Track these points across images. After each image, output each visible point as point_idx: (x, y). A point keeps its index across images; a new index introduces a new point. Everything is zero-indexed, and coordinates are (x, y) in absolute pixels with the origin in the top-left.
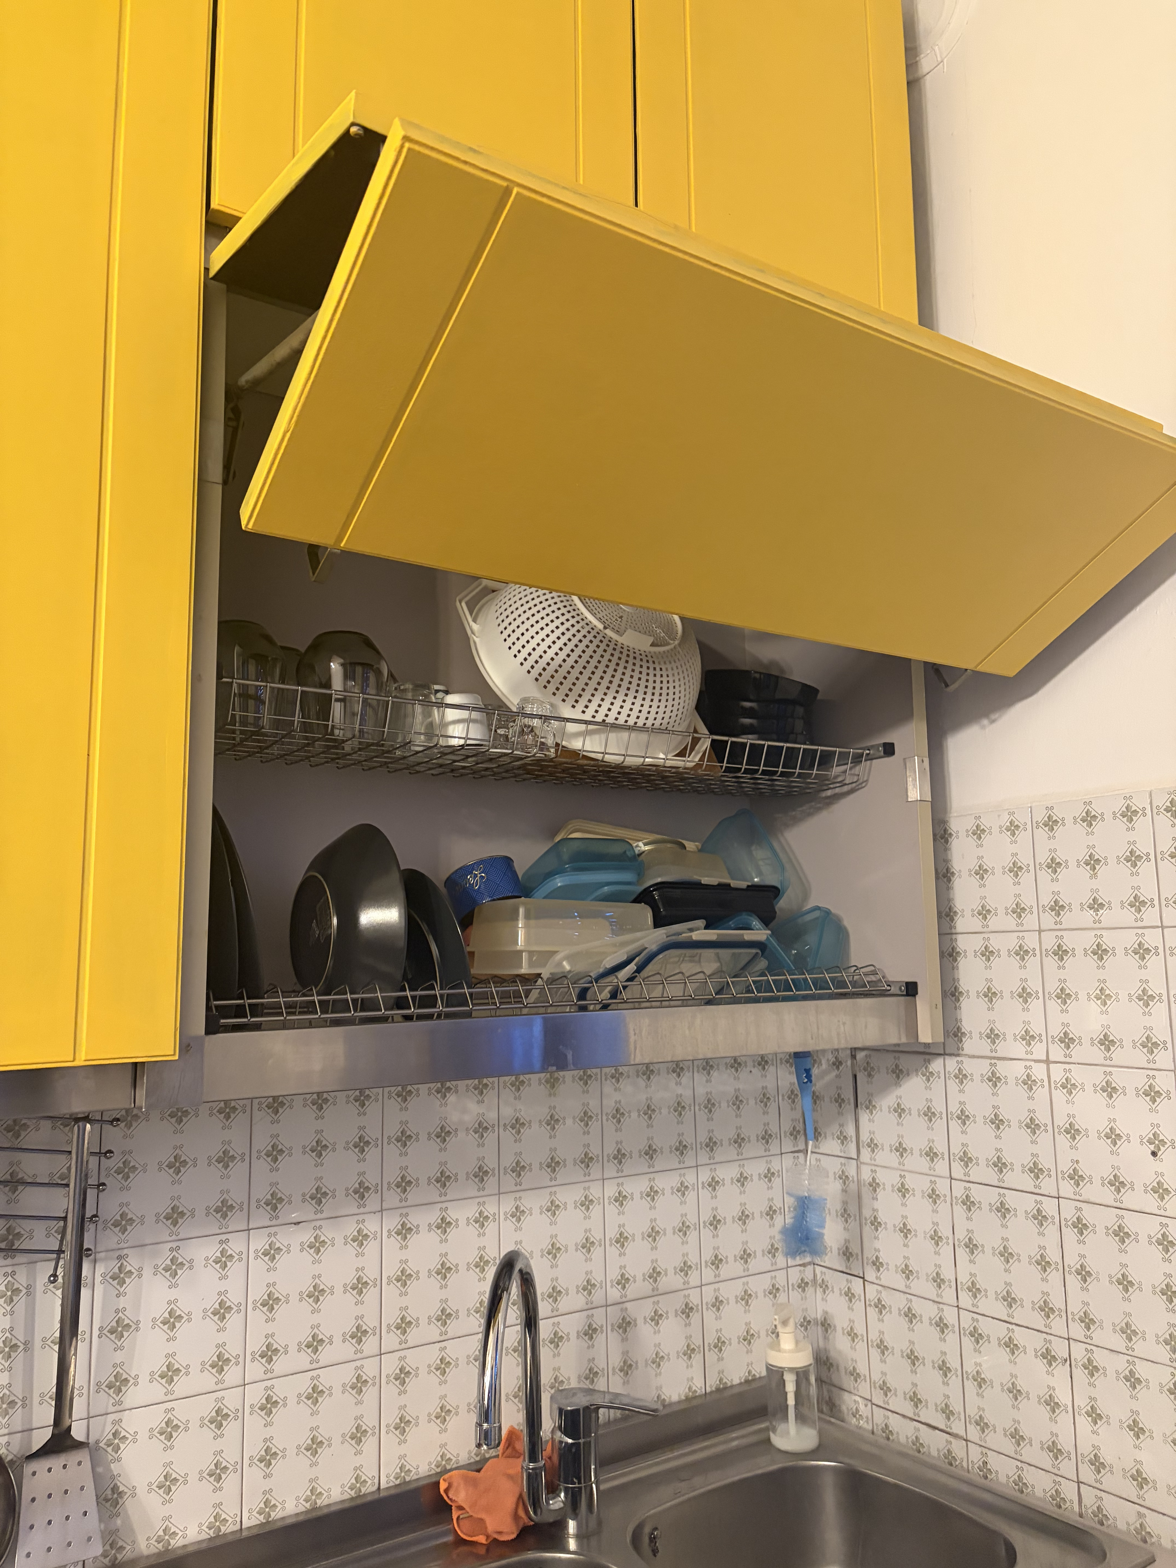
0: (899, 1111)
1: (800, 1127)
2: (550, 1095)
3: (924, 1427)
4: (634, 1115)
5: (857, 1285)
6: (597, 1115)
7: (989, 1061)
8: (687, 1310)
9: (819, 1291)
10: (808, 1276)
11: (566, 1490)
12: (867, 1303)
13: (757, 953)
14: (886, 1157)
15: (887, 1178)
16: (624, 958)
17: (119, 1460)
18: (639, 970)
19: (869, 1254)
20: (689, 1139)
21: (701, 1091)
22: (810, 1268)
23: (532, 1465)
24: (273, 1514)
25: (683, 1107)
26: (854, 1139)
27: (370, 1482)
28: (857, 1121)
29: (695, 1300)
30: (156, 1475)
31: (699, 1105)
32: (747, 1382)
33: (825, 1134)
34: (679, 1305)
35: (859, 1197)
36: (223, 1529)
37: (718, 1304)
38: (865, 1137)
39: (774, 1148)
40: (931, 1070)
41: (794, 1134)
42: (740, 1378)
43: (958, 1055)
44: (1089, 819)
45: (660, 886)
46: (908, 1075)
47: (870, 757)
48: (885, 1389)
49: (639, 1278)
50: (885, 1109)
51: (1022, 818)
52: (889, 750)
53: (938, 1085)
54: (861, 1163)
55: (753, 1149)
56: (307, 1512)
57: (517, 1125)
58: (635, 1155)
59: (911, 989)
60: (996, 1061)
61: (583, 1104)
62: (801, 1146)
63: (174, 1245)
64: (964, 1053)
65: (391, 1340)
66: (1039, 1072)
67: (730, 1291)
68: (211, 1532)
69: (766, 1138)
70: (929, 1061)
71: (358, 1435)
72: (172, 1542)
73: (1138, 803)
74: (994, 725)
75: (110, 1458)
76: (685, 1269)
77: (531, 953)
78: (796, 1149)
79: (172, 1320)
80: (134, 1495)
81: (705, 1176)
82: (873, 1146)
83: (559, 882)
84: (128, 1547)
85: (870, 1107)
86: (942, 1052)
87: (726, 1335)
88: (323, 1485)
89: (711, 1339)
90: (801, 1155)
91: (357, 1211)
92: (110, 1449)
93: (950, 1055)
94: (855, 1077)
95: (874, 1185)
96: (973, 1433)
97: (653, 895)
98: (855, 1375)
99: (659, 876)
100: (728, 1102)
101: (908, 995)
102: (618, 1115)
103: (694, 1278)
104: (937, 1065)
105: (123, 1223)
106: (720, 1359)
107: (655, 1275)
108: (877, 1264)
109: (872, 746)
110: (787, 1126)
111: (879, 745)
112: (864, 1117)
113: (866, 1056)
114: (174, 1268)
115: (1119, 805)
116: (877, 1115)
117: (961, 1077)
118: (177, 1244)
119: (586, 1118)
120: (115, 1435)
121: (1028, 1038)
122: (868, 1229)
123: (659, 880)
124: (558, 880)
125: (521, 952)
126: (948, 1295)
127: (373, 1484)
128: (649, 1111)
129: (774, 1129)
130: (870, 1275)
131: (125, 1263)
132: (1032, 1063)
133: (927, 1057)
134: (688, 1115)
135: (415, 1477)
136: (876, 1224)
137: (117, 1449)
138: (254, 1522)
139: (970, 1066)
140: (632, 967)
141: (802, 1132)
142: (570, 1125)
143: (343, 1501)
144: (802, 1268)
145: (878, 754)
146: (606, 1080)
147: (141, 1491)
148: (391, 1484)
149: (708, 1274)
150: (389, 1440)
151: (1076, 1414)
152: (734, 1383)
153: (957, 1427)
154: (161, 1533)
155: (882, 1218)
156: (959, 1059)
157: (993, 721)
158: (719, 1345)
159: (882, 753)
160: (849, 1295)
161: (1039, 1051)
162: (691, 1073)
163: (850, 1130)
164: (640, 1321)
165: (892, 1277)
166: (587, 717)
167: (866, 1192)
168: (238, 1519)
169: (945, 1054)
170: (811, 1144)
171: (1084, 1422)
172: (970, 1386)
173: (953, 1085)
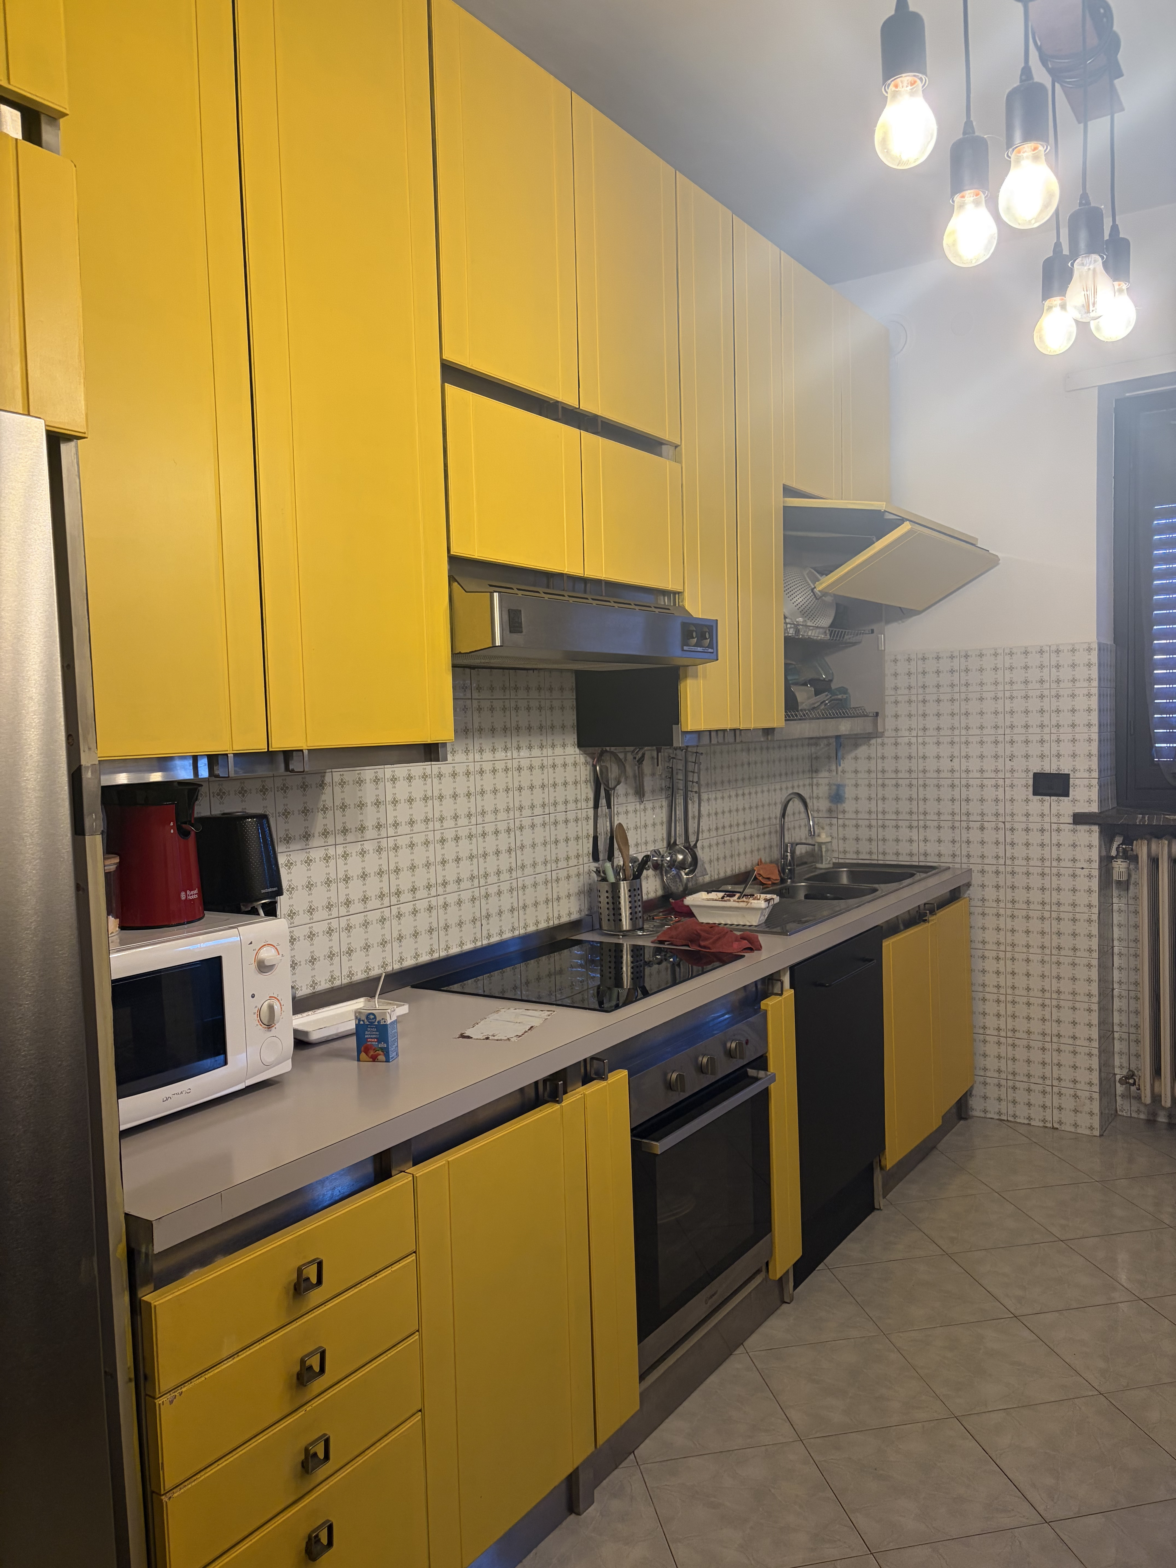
0: (856, 758)
1: (810, 769)
3: (861, 860)
5: (834, 821)
7: (894, 738)
12: (839, 825)
14: (849, 775)
15: (850, 782)
26: (835, 770)
28: (837, 764)
33: (822, 770)
38: (840, 769)
40: (870, 743)
44: (938, 658)
47: (864, 633)
48: (845, 852)
50: (850, 758)
51: (913, 656)
52: (872, 631)
53: (873, 748)
54: (838, 778)
60: (897, 738)
64: (884, 736)
66: (914, 740)
70: (870, 740)
73: (955, 654)
82: (844, 772)
85: (843, 758)
93: (878, 737)
95: (844, 785)
104: (873, 741)
108: (844, 812)
109: (867, 630)
111: (869, 629)
112: (840, 762)
115: (949, 654)
116: (846, 761)
117: (883, 744)
121: (910, 729)
126: (873, 816)
130: (840, 816)
132: (911, 738)
139: (886, 740)
145: (868, 633)
151: (919, 841)
156: (882, 738)
159: (870, 632)
160: (831, 825)
161: (914, 733)
163: (834, 767)
165: (850, 815)
166: (814, 625)
167: (840, 788)
169: (876, 737)
170: (814, 775)
171: (922, 844)
172: (880, 843)
173: (879, 747)
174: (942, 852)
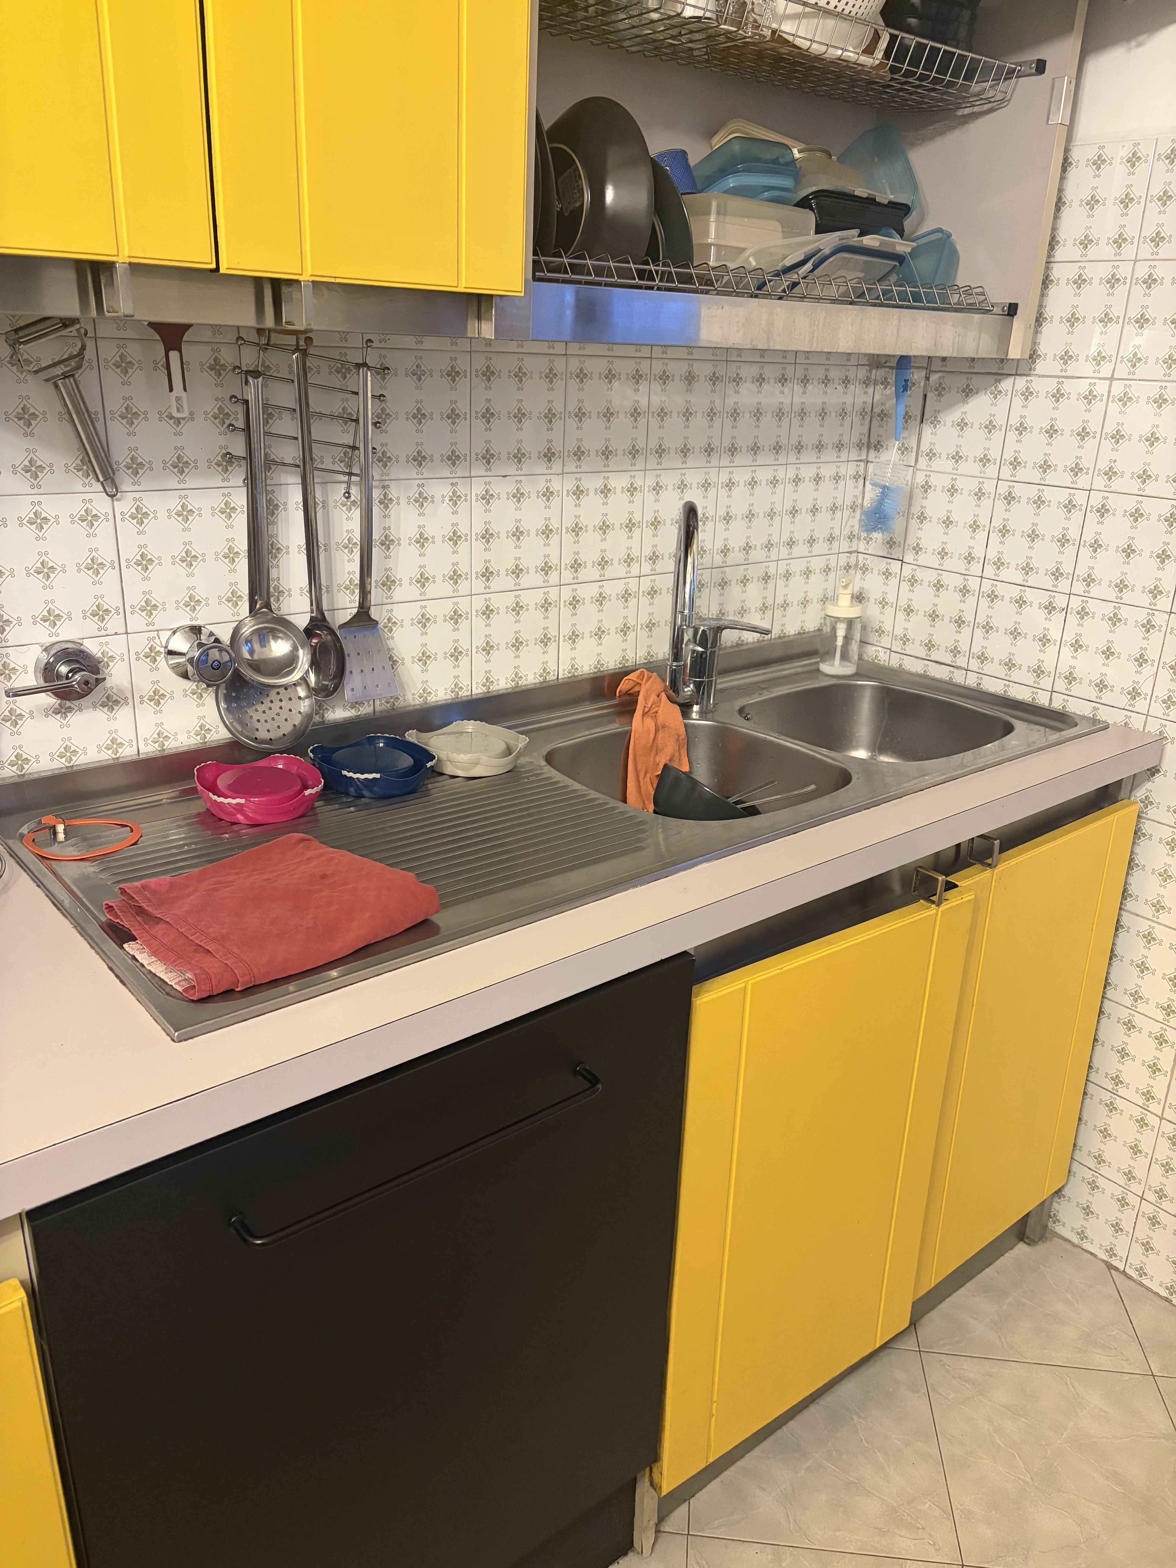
0: (962, 424)
1: (865, 440)
2: (687, 391)
3: (933, 663)
4: (747, 415)
5: (895, 566)
6: (720, 412)
7: (1057, 380)
8: (766, 578)
9: (859, 572)
10: (853, 561)
11: (695, 683)
12: (902, 578)
13: (895, 265)
14: (943, 464)
15: (940, 482)
16: (802, 258)
17: (393, 638)
18: (815, 267)
19: (911, 541)
20: (784, 441)
21: (797, 400)
22: (854, 555)
23: (675, 664)
24: (491, 687)
25: (783, 413)
26: (915, 450)
27: (552, 673)
28: (920, 435)
29: (772, 571)
30: (417, 651)
31: (795, 412)
32: (799, 633)
33: (887, 446)
34: (761, 574)
35: (911, 497)
36: (460, 693)
37: (787, 575)
38: (925, 447)
39: (844, 456)
40: (1000, 388)
41: (860, 446)
42: (795, 631)
43: (1029, 375)
45: (818, 194)
46: (977, 393)
47: (1020, 73)
48: (905, 640)
49: (737, 549)
50: (949, 423)
51: (1146, 149)
52: (1041, 67)
53: (1003, 402)
54: (917, 470)
55: (829, 455)
56: (513, 688)
57: (662, 414)
58: (744, 449)
59: (1012, 310)
60: (1063, 380)
61: (711, 402)
62: (864, 457)
63: (420, 482)
64: (1035, 373)
65: (568, 576)
66: (1101, 388)
67: (797, 567)
68: (453, 695)
69: (839, 446)
70: (1000, 381)
71: (545, 641)
72: (429, 698)
74: (1140, 50)
75: (387, 636)
76: (769, 546)
77: (718, 247)
78: (859, 458)
79: (422, 540)
80: (403, 664)
81: (791, 473)
82: (931, 455)
83: (731, 182)
84: (401, 699)
85: (935, 422)
86: (1014, 373)
87: (790, 599)
88: (523, 672)
89: (779, 600)
90: (862, 464)
91: (546, 471)
92: (386, 630)
93: (1021, 375)
94: (925, 396)
95: (926, 487)
96: (974, 665)
97: (812, 203)
98: (880, 632)
99: (814, 185)
100: (816, 412)
101: (1008, 315)
102: (735, 414)
103: (774, 555)
104: (1006, 384)
105: (384, 460)
106: (784, 616)
107: (747, 548)
108: (917, 549)
109: (1025, 62)
110: (855, 439)
111: (1032, 62)
112: (927, 430)
113: (940, 377)
114: (421, 500)
116: (940, 429)
117: (1027, 394)
118: (423, 481)
119: (712, 414)
120: (389, 620)
121: (1099, 358)
122: (914, 523)
123: (814, 189)
124: (730, 180)
125: (710, 245)
126: (976, 568)
127: (554, 675)
128: (758, 414)
129: (846, 439)
130: (909, 557)
131: (388, 492)
132: (1097, 381)
133: (998, 377)
134: (786, 420)
135: (580, 673)
136: (922, 518)
137: (391, 630)
138: (480, 691)
139: (1037, 384)
140: (809, 266)
141: (866, 445)
142: (699, 420)
143: (535, 684)
144: (849, 555)
145: (1029, 71)
146: (729, 382)
147: (408, 661)
148: (566, 676)
149: (784, 551)
150: (565, 646)
151: (1062, 645)
152: (791, 634)
153: (961, 661)
154: (421, 691)
155: (928, 512)
156: (1029, 378)
157: (1139, 45)
158: (785, 605)
159: (1034, 71)
160: (887, 574)
161: (1106, 370)
162: (792, 385)
163: (912, 442)
164: (733, 582)
165: (928, 558)
167: (918, 493)
168: (470, 688)
169: (1017, 374)
170: (872, 454)
171: (1067, 651)
172: (979, 633)
173: (1018, 401)
174: (1109, 681)
